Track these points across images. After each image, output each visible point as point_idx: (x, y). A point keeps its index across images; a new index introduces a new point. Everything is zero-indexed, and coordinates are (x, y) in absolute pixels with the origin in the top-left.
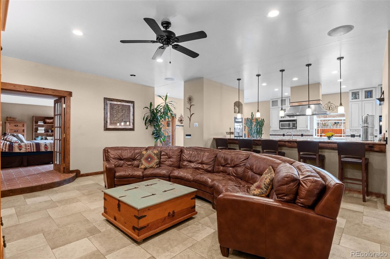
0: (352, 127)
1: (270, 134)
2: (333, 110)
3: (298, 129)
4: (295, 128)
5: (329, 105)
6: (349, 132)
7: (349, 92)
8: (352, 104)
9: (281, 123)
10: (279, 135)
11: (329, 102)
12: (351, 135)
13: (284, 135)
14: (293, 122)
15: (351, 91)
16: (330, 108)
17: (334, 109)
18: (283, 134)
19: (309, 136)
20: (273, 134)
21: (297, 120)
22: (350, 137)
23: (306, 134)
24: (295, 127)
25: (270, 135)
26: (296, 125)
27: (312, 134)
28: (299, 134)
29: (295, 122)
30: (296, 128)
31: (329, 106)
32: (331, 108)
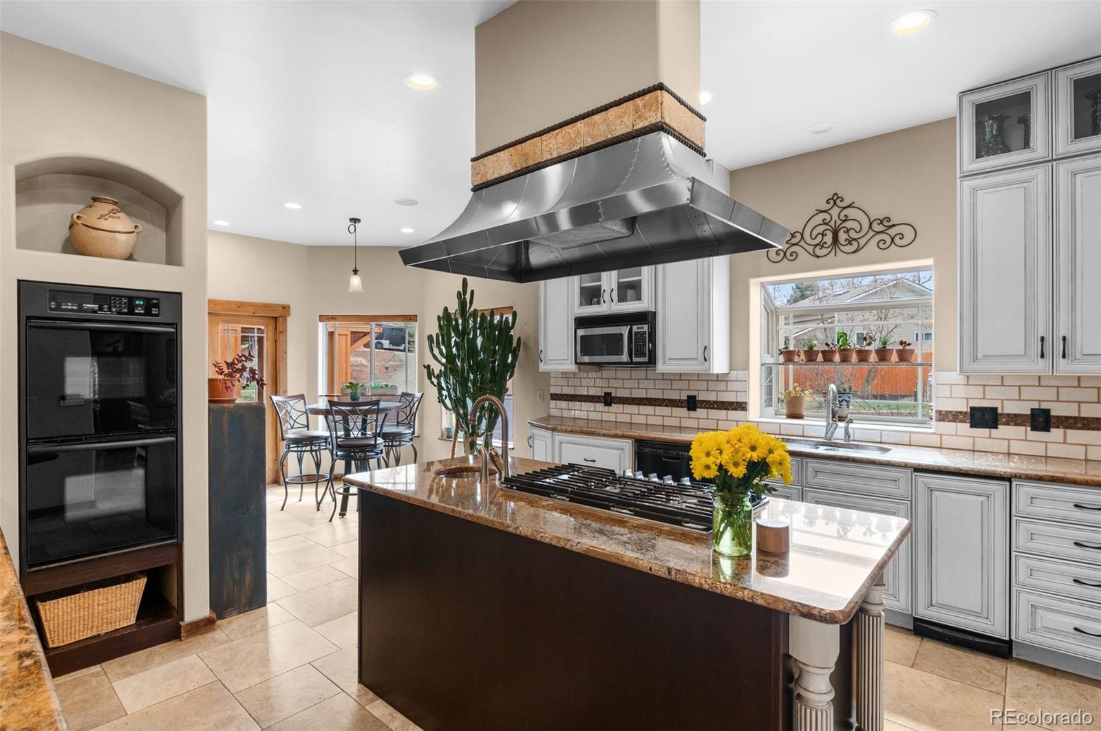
0: (975, 359)
1: (554, 390)
2: (855, 243)
3: (661, 367)
4: (646, 359)
5: (835, 217)
6: (960, 391)
7: (955, 118)
8: (975, 190)
9: (581, 332)
10: (587, 396)
11: (835, 199)
12: (972, 409)
13: (608, 400)
14: (635, 328)
15: (967, 99)
16: (842, 236)
17: (862, 242)
18: (606, 394)
19: (727, 409)
20: (564, 392)
21: (654, 314)
22: (964, 427)
23: (712, 397)
24: (643, 355)
25: (555, 397)
26: (648, 345)
27: (739, 400)
28: (674, 395)
29: (646, 328)
30: (652, 361)
31: (832, 224)
32: (845, 236)
